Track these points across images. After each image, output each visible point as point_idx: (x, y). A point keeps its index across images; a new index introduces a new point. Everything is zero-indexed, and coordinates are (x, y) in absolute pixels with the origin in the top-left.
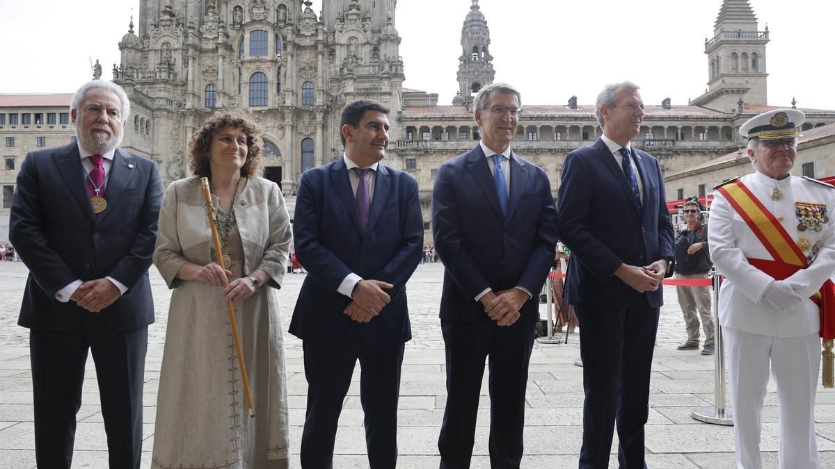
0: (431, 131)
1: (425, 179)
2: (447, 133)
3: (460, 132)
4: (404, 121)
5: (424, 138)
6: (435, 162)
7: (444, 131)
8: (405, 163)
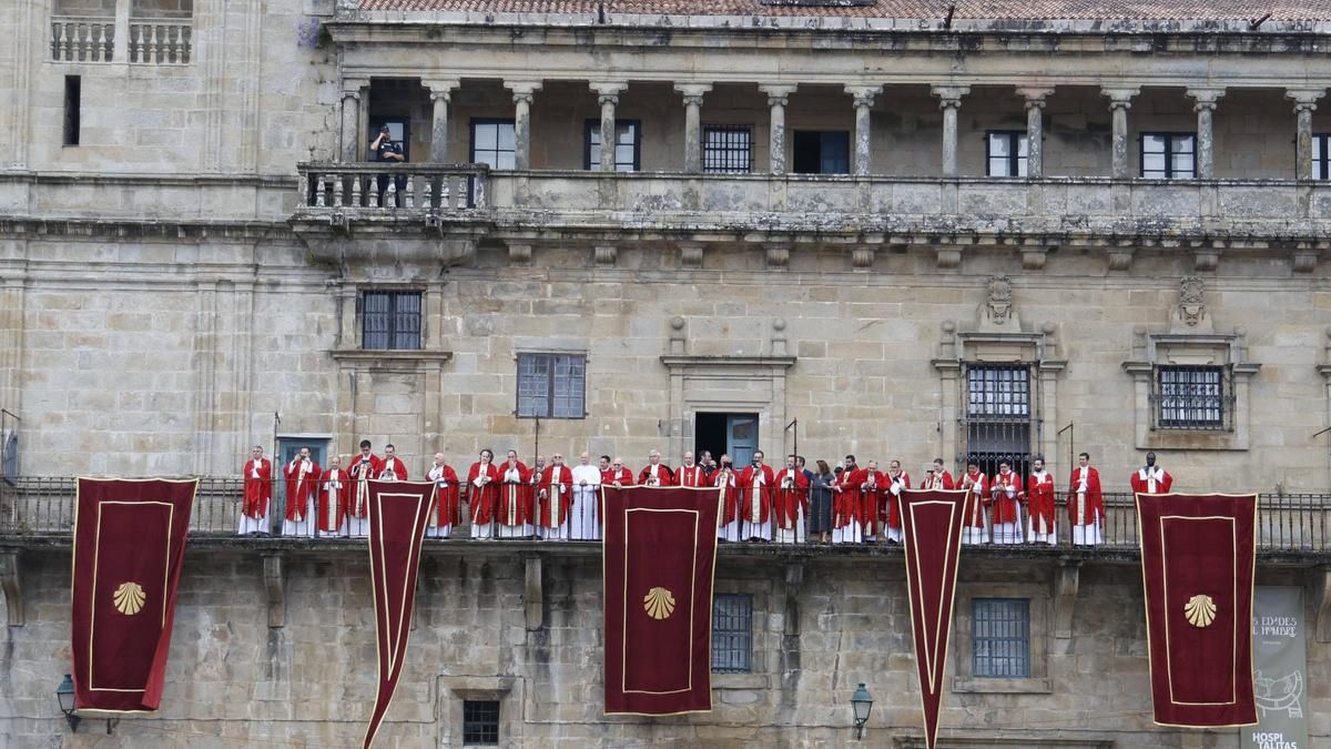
0: (522, 110)
1: (477, 417)
2: (628, 137)
3: (706, 128)
4: (353, 45)
5: (480, 158)
6: (541, 308)
7: (608, 114)
8: (350, 314)
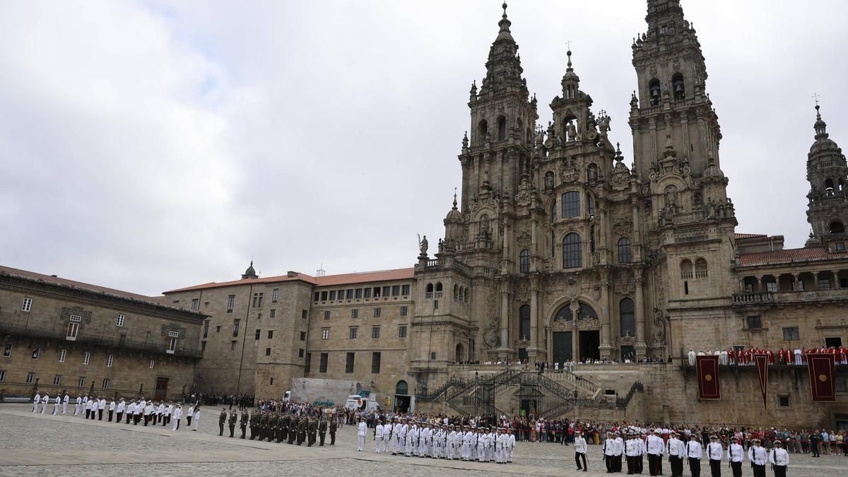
0: (777, 280)
1: (775, 341)
2: (801, 282)
3: (819, 279)
4: (740, 271)
5: (769, 290)
6: (787, 318)
7: (796, 279)
8: (746, 322)
